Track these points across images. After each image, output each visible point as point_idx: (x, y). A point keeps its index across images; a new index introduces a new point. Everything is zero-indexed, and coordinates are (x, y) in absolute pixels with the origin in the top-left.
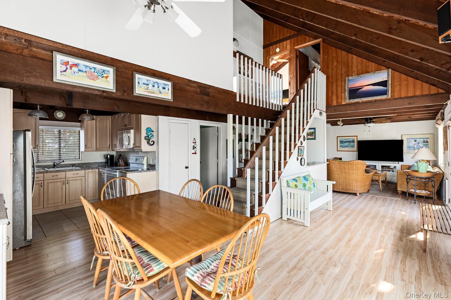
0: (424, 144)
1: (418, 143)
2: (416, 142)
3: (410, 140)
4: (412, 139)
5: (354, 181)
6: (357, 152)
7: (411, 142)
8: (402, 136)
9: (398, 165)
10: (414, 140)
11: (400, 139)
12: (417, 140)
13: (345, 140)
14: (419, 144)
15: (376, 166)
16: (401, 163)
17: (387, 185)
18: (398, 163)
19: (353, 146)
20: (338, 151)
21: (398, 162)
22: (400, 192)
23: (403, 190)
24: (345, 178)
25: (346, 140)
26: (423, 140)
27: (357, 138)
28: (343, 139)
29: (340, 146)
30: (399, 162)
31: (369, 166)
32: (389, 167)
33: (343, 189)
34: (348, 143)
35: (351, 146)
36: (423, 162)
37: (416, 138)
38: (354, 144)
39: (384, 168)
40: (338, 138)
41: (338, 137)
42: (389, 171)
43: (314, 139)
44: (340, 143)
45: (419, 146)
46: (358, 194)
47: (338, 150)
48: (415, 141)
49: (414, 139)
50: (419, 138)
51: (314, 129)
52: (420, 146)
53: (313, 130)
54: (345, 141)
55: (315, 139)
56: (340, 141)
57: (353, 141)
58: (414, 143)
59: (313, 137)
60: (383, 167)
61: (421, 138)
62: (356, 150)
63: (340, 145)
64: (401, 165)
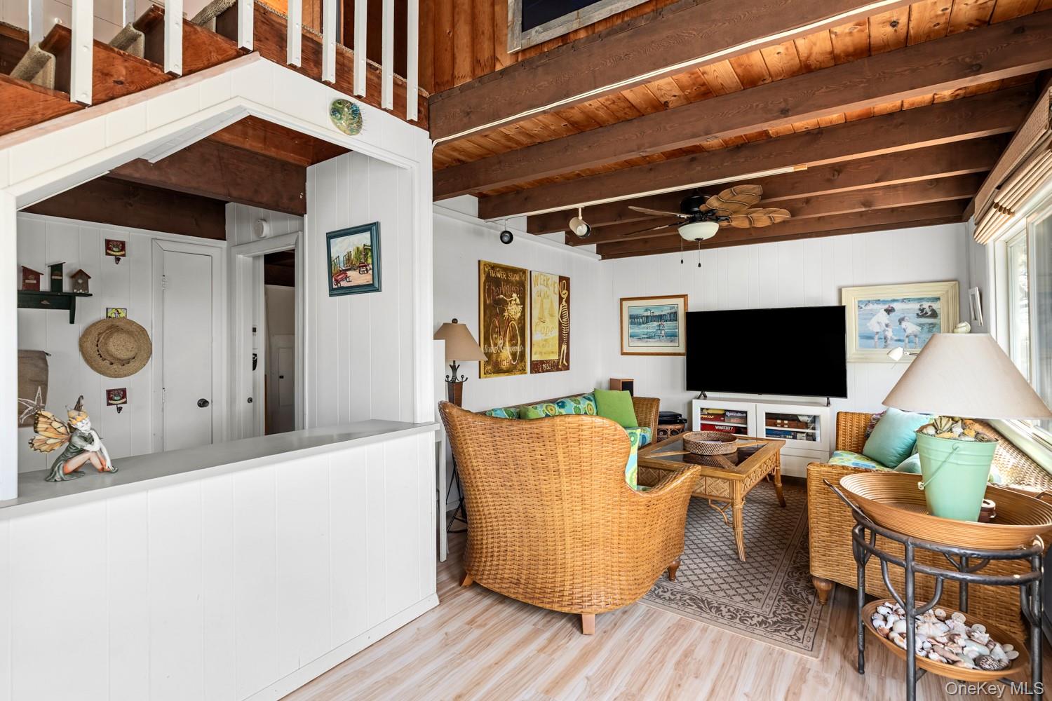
0: (921, 325)
1: (901, 320)
2: (892, 314)
3: (871, 306)
4: (878, 302)
5: (569, 541)
6: (685, 357)
7: (873, 314)
8: (840, 291)
9: (824, 411)
10: (886, 306)
11: (834, 303)
12: (894, 305)
13: (647, 310)
14: (904, 324)
15: (746, 412)
16: (838, 404)
17: (783, 504)
18: (828, 404)
19: (672, 336)
20: (623, 354)
21: (826, 399)
22: (823, 585)
23: (836, 579)
24: (529, 520)
25: (648, 313)
26: (916, 306)
27: (686, 304)
28: (639, 308)
29: (631, 336)
30: (832, 399)
31: (724, 415)
32: (793, 419)
33: (518, 583)
34: (656, 324)
35: (667, 335)
36: (958, 429)
37: (894, 301)
38: (677, 327)
39: (775, 425)
40: (624, 302)
41: (622, 300)
42: (795, 437)
43: (372, 288)
44: (632, 323)
45: (905, 330)
46: (588, 619)
47: (625, 351)
48: (889, 311)
49: (885, 302)
50: (903, 300)
51: (372, 228)
52: (909, 331)
53: (364, 239)
54: (647, 317)
55: (378, 290)
56: (631, 317)
57: (673, 316)
58: (883, 317)
59: (365, 279)
60: (771, 418)
61: (909, 300)
62: (682, 348)
63: (631, 331)
64: (838, 413)
